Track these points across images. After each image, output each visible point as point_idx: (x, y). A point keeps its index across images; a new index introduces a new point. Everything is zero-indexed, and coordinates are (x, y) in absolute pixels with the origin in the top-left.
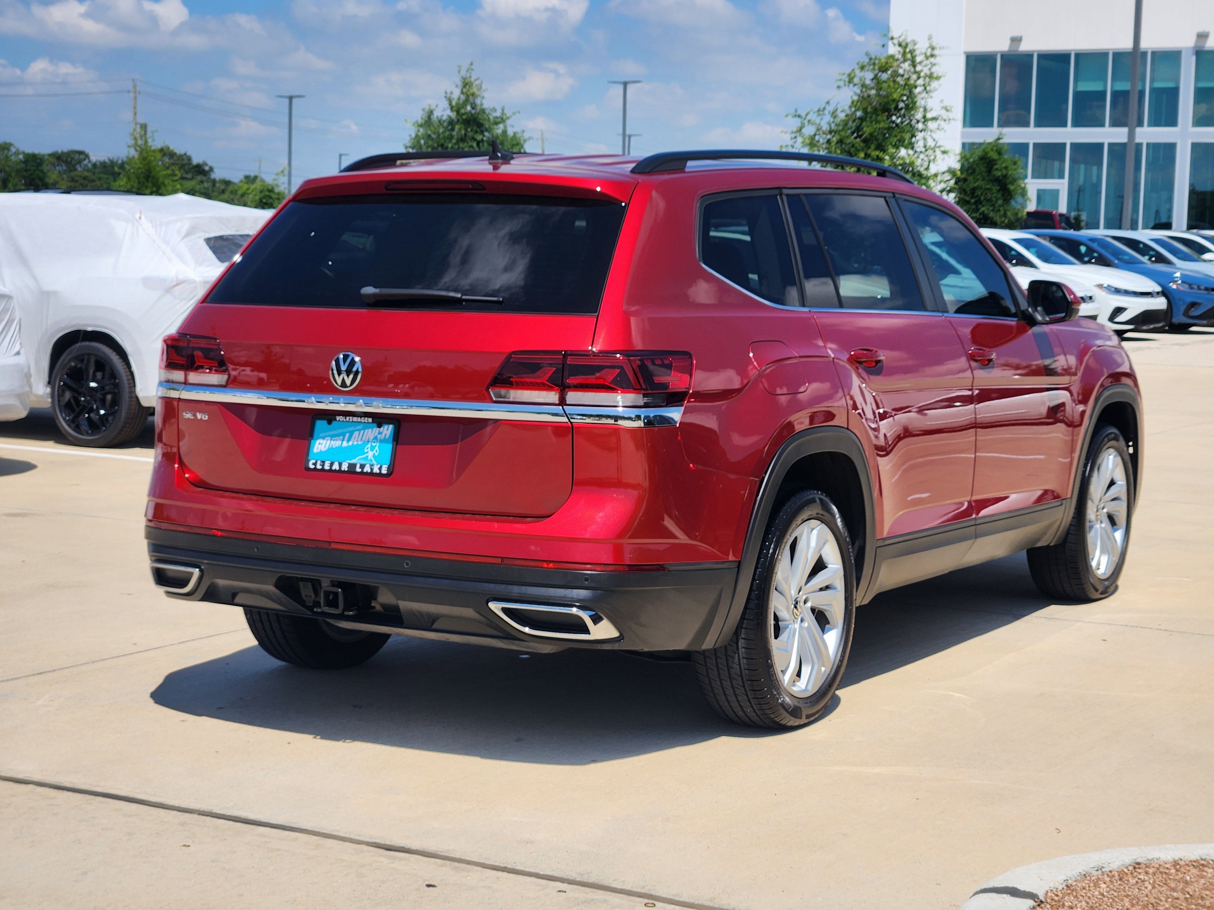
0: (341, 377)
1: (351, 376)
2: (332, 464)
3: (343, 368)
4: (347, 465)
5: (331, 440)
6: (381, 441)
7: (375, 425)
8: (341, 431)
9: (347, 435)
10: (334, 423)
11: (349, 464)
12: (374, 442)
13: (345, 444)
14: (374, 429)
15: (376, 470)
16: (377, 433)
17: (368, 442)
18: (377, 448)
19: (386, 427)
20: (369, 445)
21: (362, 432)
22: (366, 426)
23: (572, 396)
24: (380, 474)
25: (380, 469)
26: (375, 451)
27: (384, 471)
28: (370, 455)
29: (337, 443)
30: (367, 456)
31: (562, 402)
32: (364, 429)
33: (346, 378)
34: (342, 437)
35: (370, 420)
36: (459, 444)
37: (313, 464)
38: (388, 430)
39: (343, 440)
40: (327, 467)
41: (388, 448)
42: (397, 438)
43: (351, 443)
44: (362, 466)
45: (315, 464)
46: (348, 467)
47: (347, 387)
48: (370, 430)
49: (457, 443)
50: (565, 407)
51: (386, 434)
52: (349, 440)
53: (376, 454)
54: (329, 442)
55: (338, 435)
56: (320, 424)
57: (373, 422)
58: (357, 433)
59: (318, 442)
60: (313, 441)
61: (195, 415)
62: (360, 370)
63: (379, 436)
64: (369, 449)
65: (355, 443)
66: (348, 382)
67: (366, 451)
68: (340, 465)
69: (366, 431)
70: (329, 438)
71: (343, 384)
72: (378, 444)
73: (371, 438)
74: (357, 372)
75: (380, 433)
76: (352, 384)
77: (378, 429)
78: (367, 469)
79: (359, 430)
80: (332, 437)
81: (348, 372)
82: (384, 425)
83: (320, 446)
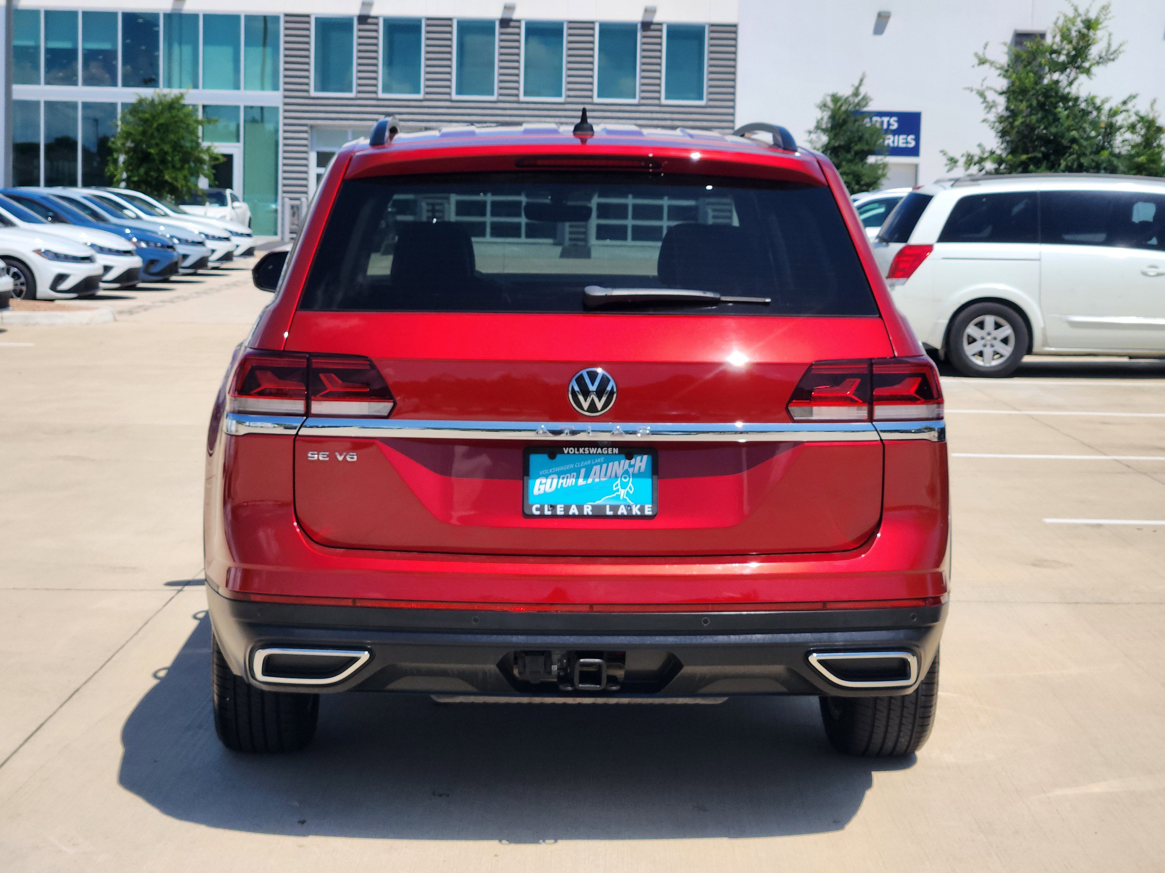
0: (589, 400)
1: (604, 399)
2: (567, 508)
3: (593, 388)
4: (590, 508)
5: (559, 478)
6: (634, 476)
7: (623, 456)
8: (572, 466)
9: (583, 471)
10: (559, 457)
11: (593, 506)
12: (625, 478)
13: (581, 481)
14: (622, 462)
15: (636, 511)
16: (626, 467)
17: (616, 477)
18: (630, 484)
19: (639, 458)
20: (619, 481)
21: (604, 466)
22: (609, 458)
23: (880, 411)
24: (643, 517)
25: (642, 509)
26: (628, 489)
27: (648, 512)
28: (622, 493)
29: (571, 481)
30: (619, 495)
31: (871, 419)
32: (607, 462)
33: (596, 400)
34: (575, 474)
35: (616, 451)
36: (745, 474)
37: (537, 509)
38: (642, 462)
39: (578, 477)
40: (560, 511)
41: (647, 484)
42: (655, 470)
43: (590, 480)
44: (615, 508)
45: (542, 509)
46: (592, 511)
47: (597, 411)
48: (616, 463)
49: (740, 470)
50: (874, 423)
51: (640, 467)
52: (587, 477)
53: (631, 492)
54: (555, 481)
55: (570, 471)
56: (536, 460)
57: (620, 453)
58: (596, 468)
59: (538, 481)
60: (531, 482)
61: (333, 457)
62: (615, 390)
63: (631, 470)
64: (619, 487)
65: (597, 480)
66: (599, 405)
67: (615, 489)
68: (580, 508)
69: (611, 464)
70: (556, 476)
71: (592, 407)
72: (631, 479)
73: (620, 472)
74: (612, 393)
75: (630, 466)
76: (603, 409)
77: (627, 461)
78: (622, 511)
79: (601, 464)
80: (559, 475)
81: (600, 393)
82: (635, 456)
83: (542, 487)
